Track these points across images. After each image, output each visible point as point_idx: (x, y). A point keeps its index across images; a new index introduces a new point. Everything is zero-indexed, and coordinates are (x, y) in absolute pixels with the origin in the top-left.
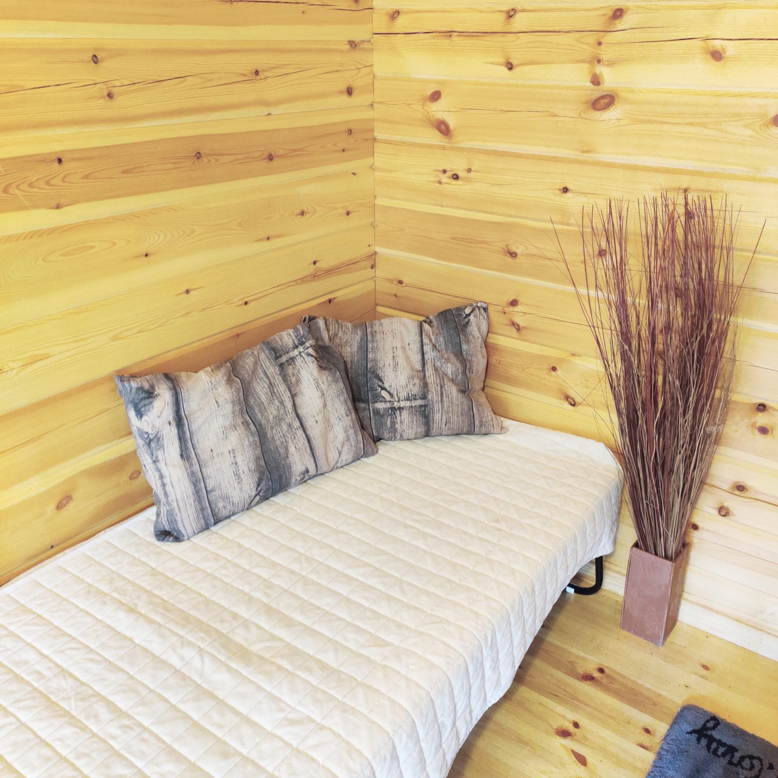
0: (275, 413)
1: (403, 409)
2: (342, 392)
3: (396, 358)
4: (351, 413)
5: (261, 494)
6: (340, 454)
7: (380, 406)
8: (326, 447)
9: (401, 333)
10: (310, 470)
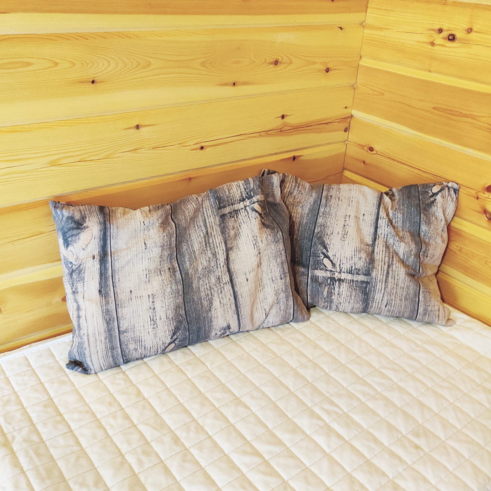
0: (205, 264)
1: (343, 281)
2: (281, 254)
3: (347, 227)
4: (285, 277)
5: (176, 342)
6: (267, 315)
7: (320, 274)
8: (252, 307)
9: (358, 202)
10: (232, 327)
